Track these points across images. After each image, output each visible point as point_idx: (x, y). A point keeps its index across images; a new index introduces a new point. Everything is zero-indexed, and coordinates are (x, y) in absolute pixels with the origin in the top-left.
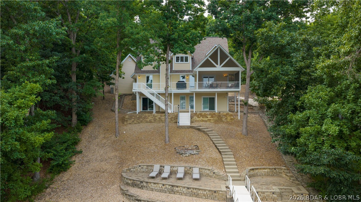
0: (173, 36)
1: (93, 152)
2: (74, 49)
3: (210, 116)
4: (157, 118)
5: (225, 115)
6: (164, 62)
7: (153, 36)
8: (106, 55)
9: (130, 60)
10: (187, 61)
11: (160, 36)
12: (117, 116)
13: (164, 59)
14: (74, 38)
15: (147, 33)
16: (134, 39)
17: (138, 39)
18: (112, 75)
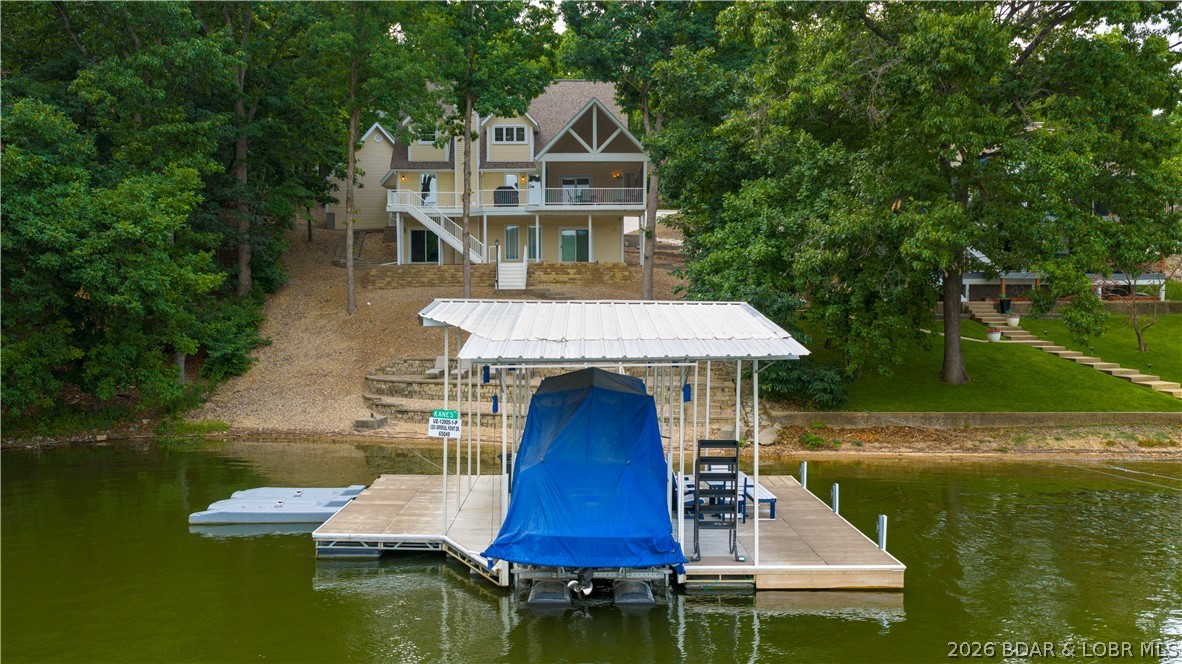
0: (478, 76)
1: (296, 342)
2: (240, 105)
3: (575, 271)
4: (447, 275)
5: (610, 269)
6: (462, 137)
7: (432, 74)
8: (322, 120)
9: (378, 138)
10: (523, 139)
11: (450, 74)
12: (351, 274)
13: (461, 130)
14: (240, 77)
15: (419, 68)
16: (391, 80)
17: (400, 79)
18: (332, 178)
